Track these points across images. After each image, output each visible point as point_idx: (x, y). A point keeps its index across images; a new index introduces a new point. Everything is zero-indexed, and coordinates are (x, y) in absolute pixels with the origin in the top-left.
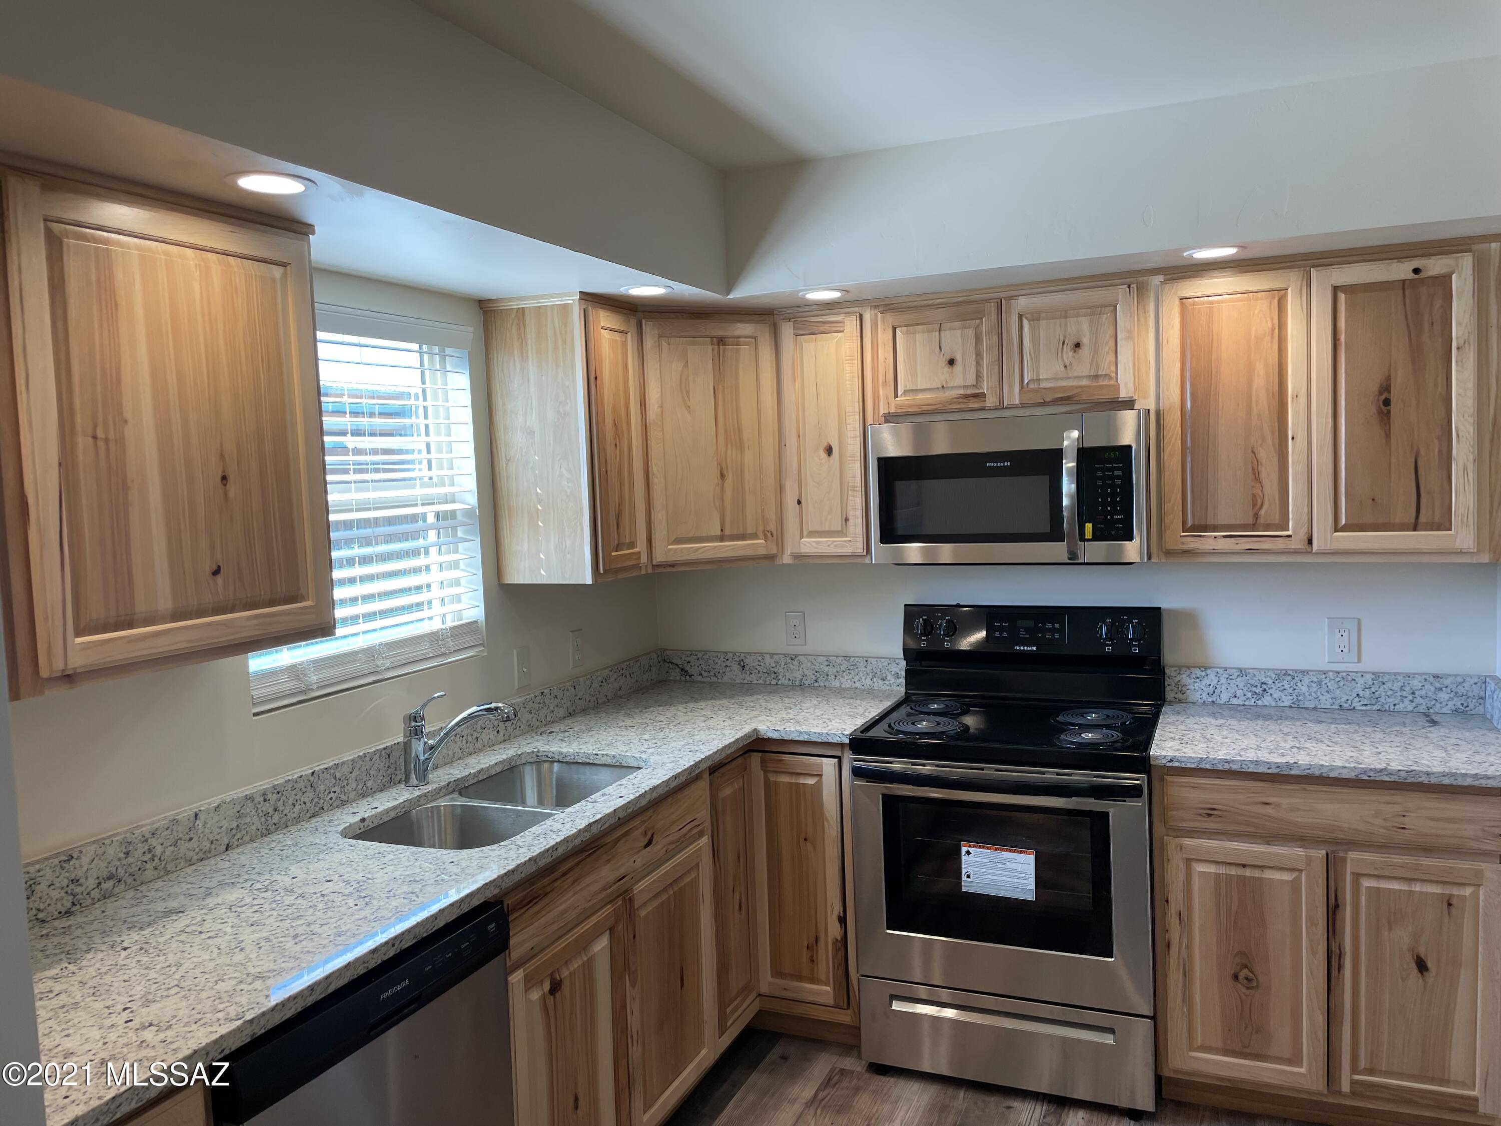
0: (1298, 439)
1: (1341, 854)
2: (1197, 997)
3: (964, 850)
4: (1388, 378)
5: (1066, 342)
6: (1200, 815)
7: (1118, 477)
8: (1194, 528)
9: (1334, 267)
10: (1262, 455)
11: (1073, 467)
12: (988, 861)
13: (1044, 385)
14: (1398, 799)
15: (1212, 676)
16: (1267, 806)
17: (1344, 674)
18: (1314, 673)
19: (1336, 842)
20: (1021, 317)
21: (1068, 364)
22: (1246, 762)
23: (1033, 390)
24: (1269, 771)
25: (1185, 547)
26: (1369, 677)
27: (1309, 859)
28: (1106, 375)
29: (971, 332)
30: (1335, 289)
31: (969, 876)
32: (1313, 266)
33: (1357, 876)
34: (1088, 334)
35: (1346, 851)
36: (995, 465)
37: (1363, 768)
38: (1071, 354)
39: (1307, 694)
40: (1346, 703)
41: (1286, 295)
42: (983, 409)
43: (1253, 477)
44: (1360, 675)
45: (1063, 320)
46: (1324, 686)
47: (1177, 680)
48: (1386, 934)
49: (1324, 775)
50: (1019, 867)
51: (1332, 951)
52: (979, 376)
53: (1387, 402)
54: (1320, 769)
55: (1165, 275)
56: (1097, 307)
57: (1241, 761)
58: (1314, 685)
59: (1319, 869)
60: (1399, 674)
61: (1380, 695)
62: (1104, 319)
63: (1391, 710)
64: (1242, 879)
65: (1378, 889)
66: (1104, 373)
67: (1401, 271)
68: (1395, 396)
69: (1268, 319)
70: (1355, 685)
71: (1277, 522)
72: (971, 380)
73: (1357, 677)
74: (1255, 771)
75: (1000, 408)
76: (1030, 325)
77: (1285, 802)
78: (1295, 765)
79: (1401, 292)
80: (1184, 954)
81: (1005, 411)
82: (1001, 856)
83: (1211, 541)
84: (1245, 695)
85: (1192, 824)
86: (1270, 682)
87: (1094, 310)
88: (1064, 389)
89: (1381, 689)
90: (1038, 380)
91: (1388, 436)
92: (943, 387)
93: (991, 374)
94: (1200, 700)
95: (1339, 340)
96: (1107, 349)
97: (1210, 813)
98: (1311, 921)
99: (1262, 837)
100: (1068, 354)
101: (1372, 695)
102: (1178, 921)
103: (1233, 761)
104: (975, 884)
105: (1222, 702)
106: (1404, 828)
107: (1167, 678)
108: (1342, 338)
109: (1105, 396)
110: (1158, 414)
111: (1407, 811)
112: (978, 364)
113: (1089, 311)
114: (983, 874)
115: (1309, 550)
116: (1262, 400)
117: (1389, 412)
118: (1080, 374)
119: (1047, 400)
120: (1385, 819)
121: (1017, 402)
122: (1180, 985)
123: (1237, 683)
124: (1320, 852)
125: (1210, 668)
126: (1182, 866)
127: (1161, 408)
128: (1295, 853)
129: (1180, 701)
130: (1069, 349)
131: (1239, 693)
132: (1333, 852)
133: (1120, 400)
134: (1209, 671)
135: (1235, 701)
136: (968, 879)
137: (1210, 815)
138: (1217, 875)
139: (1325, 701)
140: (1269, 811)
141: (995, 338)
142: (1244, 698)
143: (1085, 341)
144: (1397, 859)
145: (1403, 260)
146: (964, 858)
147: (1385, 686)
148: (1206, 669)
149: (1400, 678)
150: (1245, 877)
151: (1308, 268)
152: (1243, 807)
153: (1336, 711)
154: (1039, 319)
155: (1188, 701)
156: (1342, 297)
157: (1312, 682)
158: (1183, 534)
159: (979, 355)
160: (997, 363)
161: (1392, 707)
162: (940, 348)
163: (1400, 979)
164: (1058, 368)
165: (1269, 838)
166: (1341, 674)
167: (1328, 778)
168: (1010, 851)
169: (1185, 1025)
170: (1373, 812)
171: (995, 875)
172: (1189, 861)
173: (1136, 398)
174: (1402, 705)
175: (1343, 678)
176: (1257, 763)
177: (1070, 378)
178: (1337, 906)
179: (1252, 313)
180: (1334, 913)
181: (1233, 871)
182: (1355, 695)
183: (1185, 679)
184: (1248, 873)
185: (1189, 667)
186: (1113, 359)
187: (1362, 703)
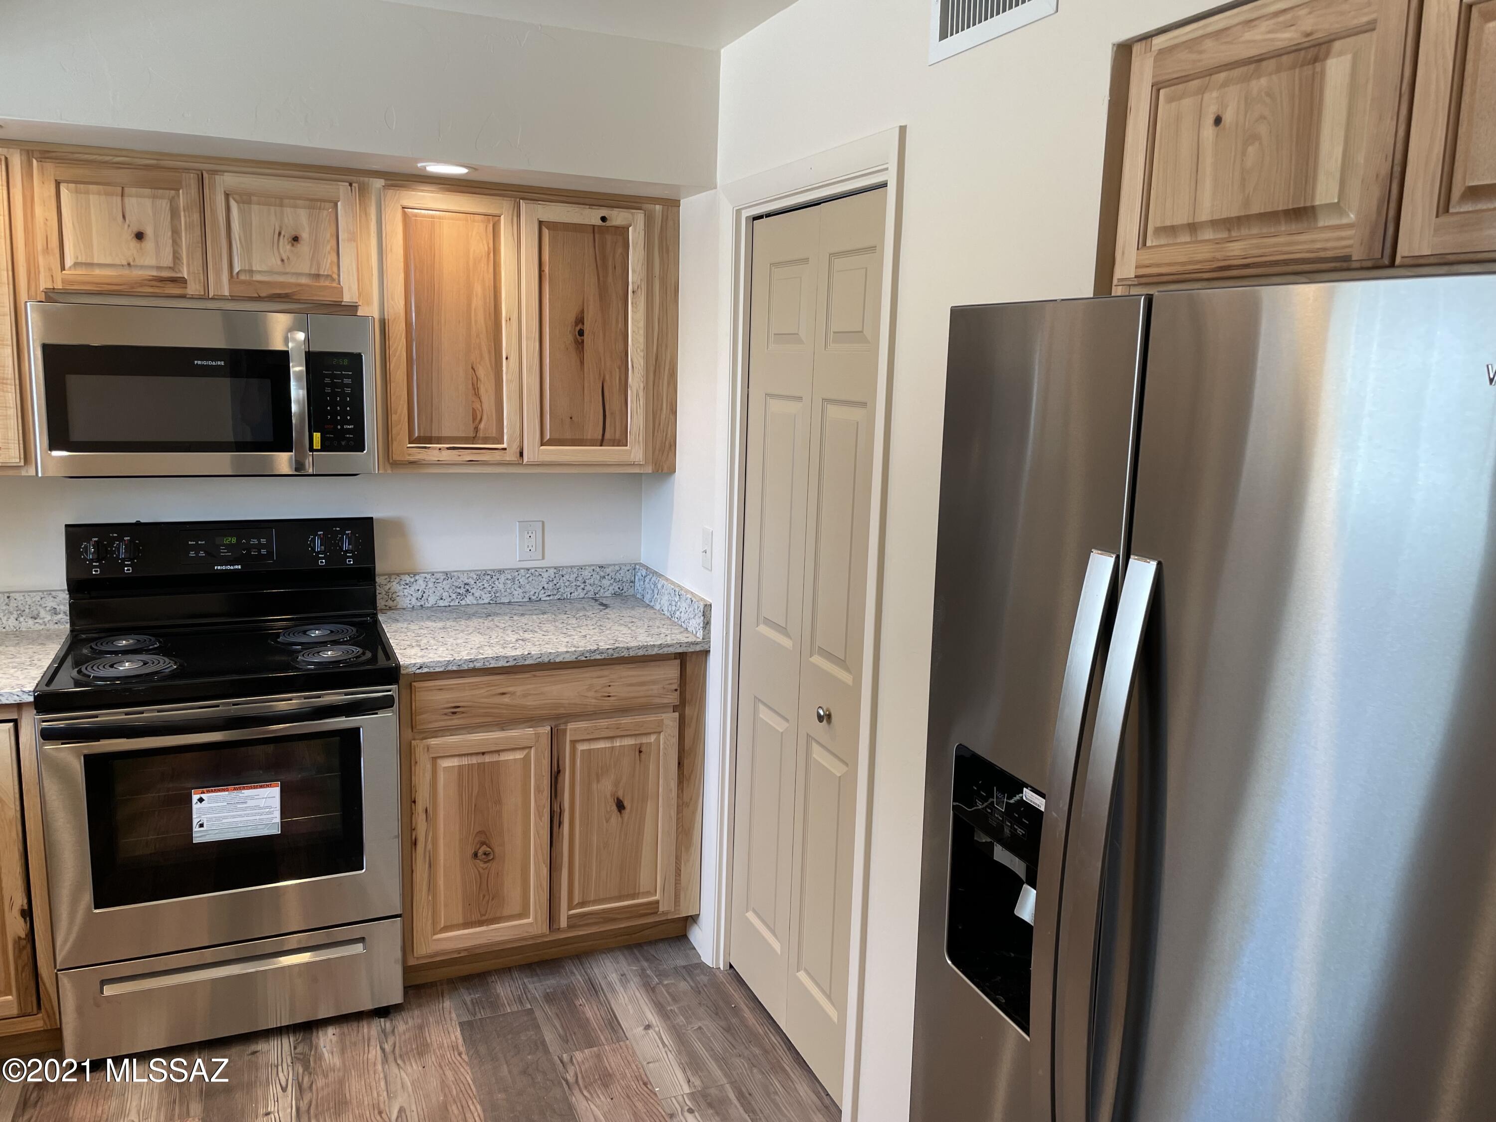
0: (511, 359)
1: (562, 727)
2: (441, 882)
3: (195, 798)
4: (582, 312)
5: (283, 233)
6: (446, 714)
7: (347, 386)
8: (419, 440)
9: (539, 202)
10: (481, 373)
11: (301, 371)
12: (225, 804)
13: (258, 277)
14: (606, 673)
15: (421, 582)
16: (504, 696)
17: (533, 570)
18: (509, 572)
19: (558, 717)
20: (227, 196)
21: (285, 258)
22: (488, 659)
23: (243, 282)
24: (508, 665)
25: (411, 458)
26: (552, 571)
27: (537, 736)
28: (328, 276)
29: (164, 205)
30: (541, 223)
31: (201, 826)
32: (523, 199)
33: (574, 743)
34: (307, 230)
35: (566, 723)
36: (205, 363)
37: (581, 651)
38: (288, 247)
39: (503, 590)
40: (534, 595)
41: (499, 221)
42: (183, 296)
43: (473, 392)
44: (545, 570)
45: (278, 208)
46: (517, 582)
47: (387, 588)
48: (594, 786)
49: (552, 661)
50: (262, 803)
51: (554, 811)
52: (176, 257)
53: (581, 333)
54: (548, 656)
55: (386, 180)
56: (317, 200)
57: (483, 658)
58: (509, 582)
59: (545, 742)
60: (574, 567)
61: (560, 585)
62: (324, 215)
63: (568, 598)
64: (481, 766)
65: (590, 750)
66: (326, 273)
67: (591, 217)
68: (587, 328)
69: (485, 242)
70: (541, 579)
71: (494, 435)
72: (167, 261)
73: (543, 572)
74: (496, 666)
75: (205, 297)
76: (239, 208)
77: (519, 689)
78: (529, 656)
79: (592, 235)
80: (430, 846)
81: (210, 301)
82: (241, 795)
83: (435, 453)
84: (450, 596)
85: (436, 725)
86: (472, 582)
87: (314, 203)
88: (282, 285)
89: (561, 581)
90: (251, 272)
91: (582, 363)
92: (129, 264)
93: (192, 258)
94: (409, 606)
95: (543, 271)
96: (328, 248)
97: (455, 711)
98: (538, 790)
99: (497, 725)
100: (285, 247)
101: (554, 587)
102: (425, 816)
103: (477, 659)
104: (210, 832)
105: (429, 605)
106: (609, 696)
107: (378, 587)
108: (546, 269)
109: (329, 298)
110: (383, 323)
111: (611, 682)
112: (176, 243)
113: (307, 202)
114: (218, 819)
115: (521, 462)
116: (480, 320)
117: (583, 342)
118: (299, 271)
119: (263, 294)
120: (596, 691)
121: (227, 293)
122: (426, 875)
123: (443, 586)
124: (545, 728)
125: (419, 574)
126: (429, 766)
127: (386, 317)
128: (528, 732)
129: (390, 608)
130: (286, 243)
131: (445, 595)
132: (556, 726)
133: (343, 304)
134: (417, 577)
135: (441, 603)
136: (202, 829)
137: (454, 713)
138: (460, 767)
139: (518, 595)
140: (506, 700)
141: (196, 217)
142: (449, 600)
143: (305, 235)
144: (604, 723)
145: (594, 207)
146: (196, 806)
147: (564, 578)
148: (415, 575)
149: (575, 570)
150: (484, 763)
151: (518, 200)
152: (485, 700)
153: (528, 604)
154: (250, 202)
155: (398, 607)
156: (546, 232)
157: (507, 579)
158: (409, 445)
159: (175, 232)
160: (200, 245)
161: (569, 595)
162: (124, 217)
163: (605, 822)
164: (273, 262)
165: (503, 724)
166: (530, 570)
167: (555, 663)
168: (251, 788)
169: (430, 913)
170: (587, 687)
171: (234, 817)
172: (434, 759)
173: (360, 303)
174: (576, 593)
175: (532, 574)
176: (497, 658)
177: (287, 273)
178: (559, 772)
179: (470, 234)
180: (556, 778)
181: (474, 760)
182: (541, 588)
183: (395, 586)
184: (487, 759)
185: (398, 575)
186: (335, 260)
187: (547, 594)
